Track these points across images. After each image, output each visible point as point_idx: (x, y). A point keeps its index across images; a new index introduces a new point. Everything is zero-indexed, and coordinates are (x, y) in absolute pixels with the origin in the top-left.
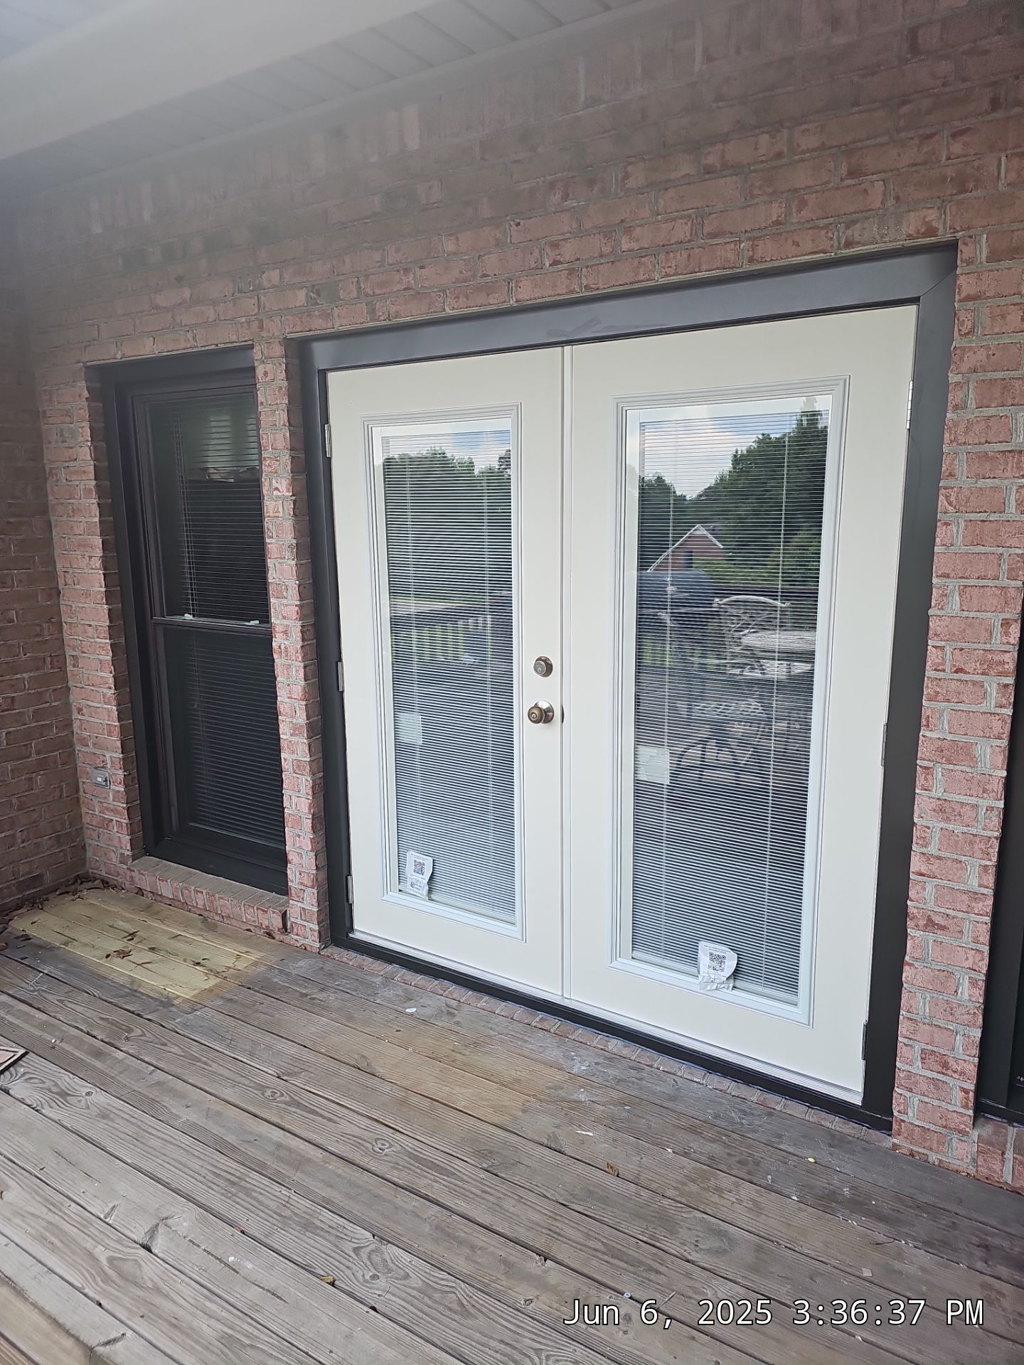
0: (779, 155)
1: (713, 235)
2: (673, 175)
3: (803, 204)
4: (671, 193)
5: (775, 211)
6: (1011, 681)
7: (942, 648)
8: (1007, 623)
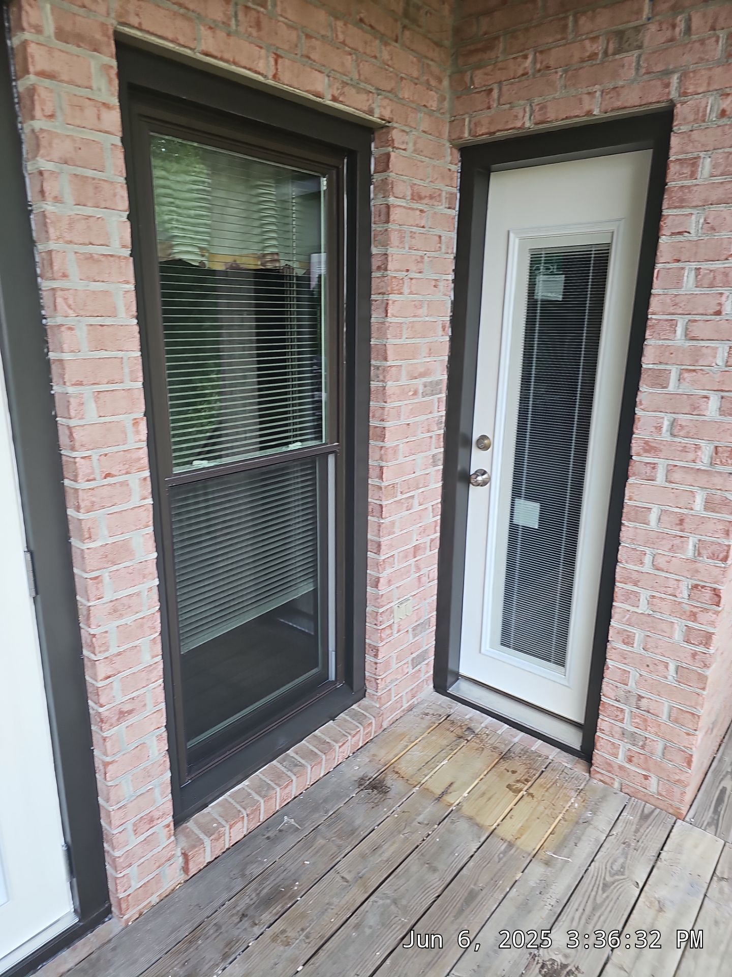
6: (147, 473)
7: (89, 457)
8: (136, 423)
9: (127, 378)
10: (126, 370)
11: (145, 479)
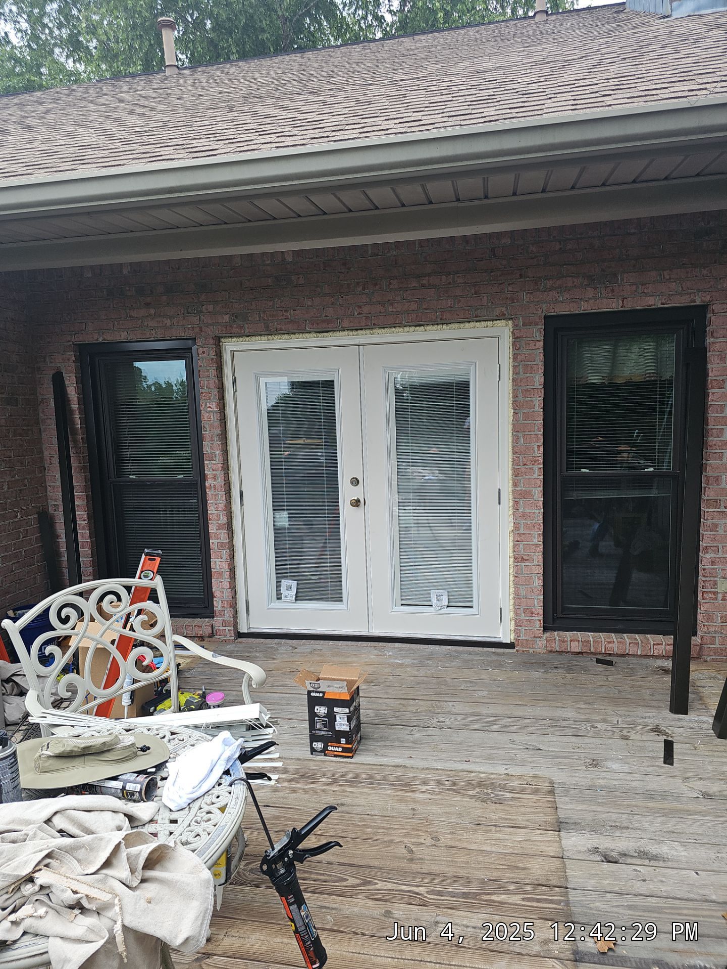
0: (450, 283)
1: (426, 309)
2: (409, 286)
3: (459, 302)
4: (409, 292)
5: (449, 303)
6: (542, 466)
7: (519, 457)
8: (539, 447)
9: (536, 430)
10: (536, 427)
11: (540, 468)
